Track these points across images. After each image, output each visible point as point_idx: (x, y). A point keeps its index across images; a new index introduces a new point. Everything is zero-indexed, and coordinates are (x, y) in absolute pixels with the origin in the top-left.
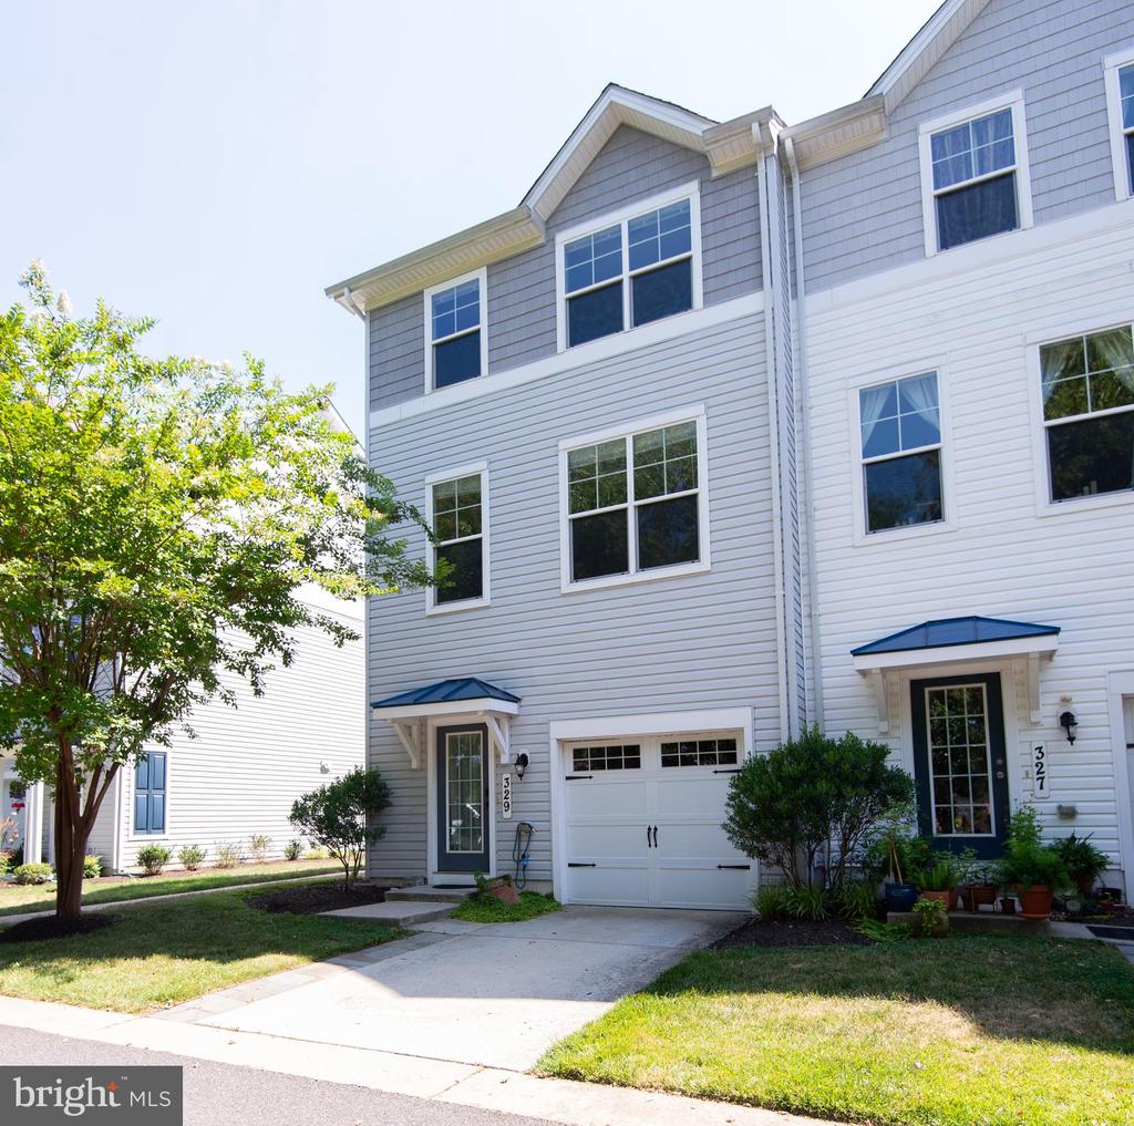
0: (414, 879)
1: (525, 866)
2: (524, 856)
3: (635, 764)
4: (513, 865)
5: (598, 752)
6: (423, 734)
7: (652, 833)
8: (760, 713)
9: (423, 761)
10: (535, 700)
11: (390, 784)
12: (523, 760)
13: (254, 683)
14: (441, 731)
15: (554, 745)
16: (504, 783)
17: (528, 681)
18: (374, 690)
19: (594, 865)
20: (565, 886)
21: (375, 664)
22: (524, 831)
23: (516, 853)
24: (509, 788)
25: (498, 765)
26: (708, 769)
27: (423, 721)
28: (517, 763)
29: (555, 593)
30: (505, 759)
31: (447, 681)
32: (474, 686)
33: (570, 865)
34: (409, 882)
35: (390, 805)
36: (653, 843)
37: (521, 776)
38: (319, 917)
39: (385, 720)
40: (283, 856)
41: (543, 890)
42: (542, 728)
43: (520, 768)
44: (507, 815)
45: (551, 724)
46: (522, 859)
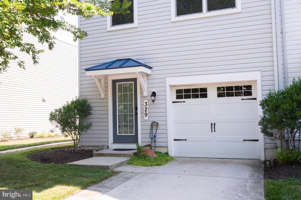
0: (103, 146)
1: (155, 140)
2: (155, 136)
3: (205, 96)
4: (150, 140)
5: (187, 91)
6: (106, 83)
7: (213, 126)
8: (265, 74)
9: (106, 95)
10: (158, 68)
11: (92, 105)
12: (154, 94)
13: (34, 58)
14: (114, 82)
15: (168, 88)
16: (145, 104)
17: (155, 60)
18: (82, 63)
19: (186, 140)
20: (173, 149)
21: (83, 52)
22: (154, 125)
23: (151, 135)
24: (147, 107)
25: (142, 97)
26: (239, 98)
27: (106, 77)
28: (152, 96)
29: (169, 21)
30: (145, 94)
31: (118, 60)
32: (130, 62)
33: (175, 140)
34: (101, 148)
35: (91, 114)
36: (213, 130)
37: (153, 101)
38: (69, 165)
39: (91, 76)
40: (28, 136)
41: (163, 151)
42: (163, 80)
43: (153, 98)
44: (146, 118)
45: (167, 79)
46: (153, 138)
